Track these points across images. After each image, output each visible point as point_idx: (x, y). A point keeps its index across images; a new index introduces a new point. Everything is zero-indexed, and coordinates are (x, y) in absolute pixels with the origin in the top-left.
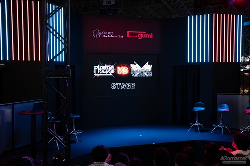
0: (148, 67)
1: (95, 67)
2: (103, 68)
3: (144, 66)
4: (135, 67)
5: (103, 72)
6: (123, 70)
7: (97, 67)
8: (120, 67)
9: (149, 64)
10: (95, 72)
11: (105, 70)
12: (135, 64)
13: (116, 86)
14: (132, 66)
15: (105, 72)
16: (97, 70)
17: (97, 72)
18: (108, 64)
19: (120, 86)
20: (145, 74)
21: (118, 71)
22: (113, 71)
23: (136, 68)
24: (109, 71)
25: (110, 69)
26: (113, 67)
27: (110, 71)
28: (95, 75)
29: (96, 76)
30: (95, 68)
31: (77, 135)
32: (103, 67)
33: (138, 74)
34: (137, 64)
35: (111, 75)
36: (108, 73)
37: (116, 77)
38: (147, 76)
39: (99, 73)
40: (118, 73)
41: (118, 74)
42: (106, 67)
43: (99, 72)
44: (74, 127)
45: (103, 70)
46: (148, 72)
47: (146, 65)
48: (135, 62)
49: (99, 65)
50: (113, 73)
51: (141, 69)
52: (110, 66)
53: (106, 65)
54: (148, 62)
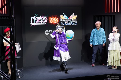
0: (73, 17)
1: (32, 17)
2: (38, 19)
3: (70, 17)
4: (64, 17)
5: (39, 21)
7: (34, 18)
8: (52, 17)
9: (75, 15)
10: (32, 22)
12: (64, 15)
13: (49, 32)
14: (61, 17)
15: (40, 22)
20: (71, 23)
21: (50, 21)
22: (46, 21)
23: (64, 18)
24: (43, 21)
27: (44, 21)
28: (32, 24)
31: (19, 72)
32: (38, 18)
34: (65, 15)
36: (43, 22)
38: (73, 24)
39: (35, 23)
40: (50, 22)
41: (50, 23)
42: (40, 18)
43: (35, 22)
44: (16, 66)
45: (38, 20)
46: (74, 21)
47: (72, 15)
48: (63, 14)
49: (35, 16)
50: (46, 22)
51: (68, 18)
52: (44, 17)
53: (40, 16)
54: (74, 13)
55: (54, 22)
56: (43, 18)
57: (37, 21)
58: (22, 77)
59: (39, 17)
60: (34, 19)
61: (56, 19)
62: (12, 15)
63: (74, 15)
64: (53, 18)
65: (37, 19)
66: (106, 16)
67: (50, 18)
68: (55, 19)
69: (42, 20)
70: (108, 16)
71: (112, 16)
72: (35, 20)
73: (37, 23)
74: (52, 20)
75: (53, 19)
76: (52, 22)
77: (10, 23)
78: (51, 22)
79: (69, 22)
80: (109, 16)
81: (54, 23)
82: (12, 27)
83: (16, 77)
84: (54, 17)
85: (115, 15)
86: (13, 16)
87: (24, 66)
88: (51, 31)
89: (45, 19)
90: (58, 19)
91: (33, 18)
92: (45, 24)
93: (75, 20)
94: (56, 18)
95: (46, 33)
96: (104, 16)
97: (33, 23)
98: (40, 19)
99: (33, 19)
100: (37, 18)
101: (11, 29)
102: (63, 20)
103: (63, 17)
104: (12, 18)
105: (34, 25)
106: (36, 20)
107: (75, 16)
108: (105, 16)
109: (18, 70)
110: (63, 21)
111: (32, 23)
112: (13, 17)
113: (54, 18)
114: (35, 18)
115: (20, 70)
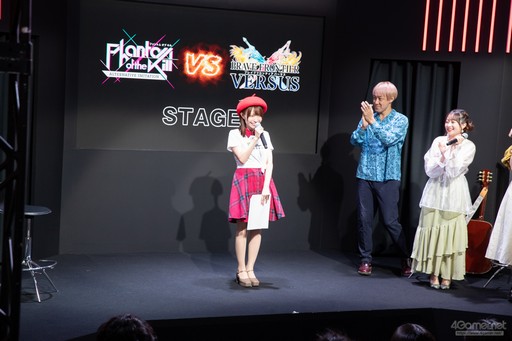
0: (286, 59)
1: (109, 46)
2: (136, 54)
3: (275, 55)
4: (246, 57)
5: (137, 65)
6: (204, 65)
7: (116, 48)
8: (196, 52)
9: (292, 48)
10: (108, 66)
11: (144, 61)
12: (246, 47)
13: (179, 115)
14: (236, 51)
15: (143, 67)
16: (115, 58)
17: (114, 66)
18: (153, 41)
19: (192, 117)
20: (277, 81)
21: (187, 65)
22: (168, 66)
23: (247, 61)
24: (155, 65)
25: (160, 57)
26: (169, 51)
27: (160, 64)
28: (108, 74)
29: (113, 79)
30: (109, 52)
31: (39, 274)
32: (137, 50)
33: (252, 79)
34: (252, 48)
35: (162, 77)
36: (154, 71)
37: (181, 88)
38: (284, 87)
39: (124, 69)
40: (188, 72)
41: (186, 76)
42: (146, 50)
43: (121, 65)
44: (28, 248)
45: (135, 59)
46: (287, 74)
47: (281, 50)
48: (245, 39)
49: (122, 41)
50: (171, 70)
51: (265, 62)
52: (162, 48)
53: (147, 43)
54: (289, 42)
55: (203, 72)
56: (156, 53)
57: (130, 61)
58: (51, 296)
59: (142, 47)
60: (118, 52)
61: (214, 59)
62: (22, 26)
63: (288, 50)
64: (201, 55)
65: (131, 55)
66: (425, 63)
67: (188, 55)
68: (210, 61)
69: (153, 60)
70: (430, 64)
71: (451, 66)
72: (124, 60)
73: (131, 70)
74: (194, 63)
75: (201, 58)
76: (193, 73)
77: (13, 59)
78: (190, 70)
79: (267, 76)
80: (436, 65)
81: (205, 77)
82: (21, 76)
83: (23, 297)
84: (206, 53)
85: (459, 63)
86: (25, 30)
87: (61, 252)
88: (186, 111)
89: (165, 55)
90: (222, 63)
91: (113, 49)
92: (166, 77)
93: (292, 72)
94: (211, 56)
95: (167, 118)
96: (414, 64)
97: (111, 69)
98: (143, 56)
99: (114, 52)
100: (131, 51)
101: (17, 85)
102: (242, 68)
103: (242, 56)
104: (24, 36)
105: (115, 79)
106: (127, 59)
107: (295, 53)
108: (419, 64)
109: (34, 266)
110: (243, 72)
111: (107, 69)
112: (27, 34)
113: (206, 57)
114: (125, 48)
115: (41, 264)
